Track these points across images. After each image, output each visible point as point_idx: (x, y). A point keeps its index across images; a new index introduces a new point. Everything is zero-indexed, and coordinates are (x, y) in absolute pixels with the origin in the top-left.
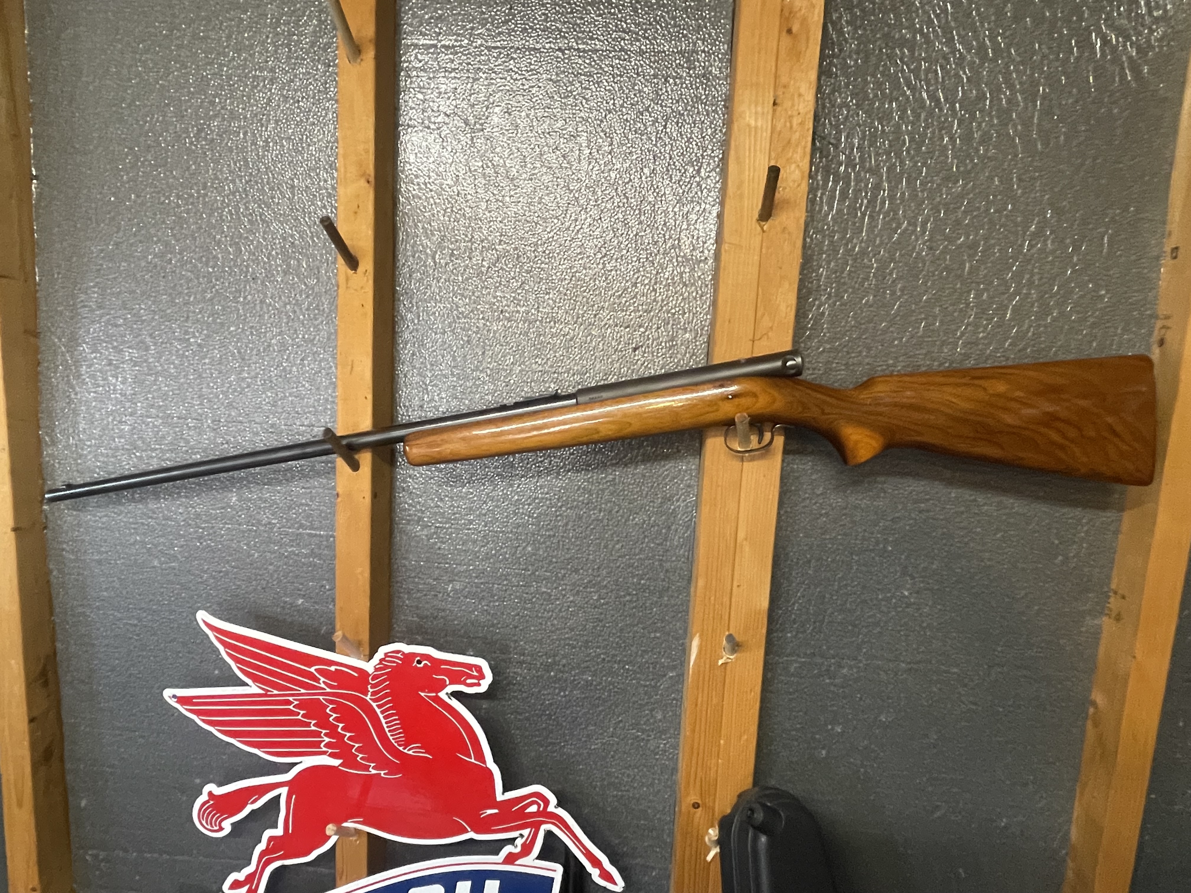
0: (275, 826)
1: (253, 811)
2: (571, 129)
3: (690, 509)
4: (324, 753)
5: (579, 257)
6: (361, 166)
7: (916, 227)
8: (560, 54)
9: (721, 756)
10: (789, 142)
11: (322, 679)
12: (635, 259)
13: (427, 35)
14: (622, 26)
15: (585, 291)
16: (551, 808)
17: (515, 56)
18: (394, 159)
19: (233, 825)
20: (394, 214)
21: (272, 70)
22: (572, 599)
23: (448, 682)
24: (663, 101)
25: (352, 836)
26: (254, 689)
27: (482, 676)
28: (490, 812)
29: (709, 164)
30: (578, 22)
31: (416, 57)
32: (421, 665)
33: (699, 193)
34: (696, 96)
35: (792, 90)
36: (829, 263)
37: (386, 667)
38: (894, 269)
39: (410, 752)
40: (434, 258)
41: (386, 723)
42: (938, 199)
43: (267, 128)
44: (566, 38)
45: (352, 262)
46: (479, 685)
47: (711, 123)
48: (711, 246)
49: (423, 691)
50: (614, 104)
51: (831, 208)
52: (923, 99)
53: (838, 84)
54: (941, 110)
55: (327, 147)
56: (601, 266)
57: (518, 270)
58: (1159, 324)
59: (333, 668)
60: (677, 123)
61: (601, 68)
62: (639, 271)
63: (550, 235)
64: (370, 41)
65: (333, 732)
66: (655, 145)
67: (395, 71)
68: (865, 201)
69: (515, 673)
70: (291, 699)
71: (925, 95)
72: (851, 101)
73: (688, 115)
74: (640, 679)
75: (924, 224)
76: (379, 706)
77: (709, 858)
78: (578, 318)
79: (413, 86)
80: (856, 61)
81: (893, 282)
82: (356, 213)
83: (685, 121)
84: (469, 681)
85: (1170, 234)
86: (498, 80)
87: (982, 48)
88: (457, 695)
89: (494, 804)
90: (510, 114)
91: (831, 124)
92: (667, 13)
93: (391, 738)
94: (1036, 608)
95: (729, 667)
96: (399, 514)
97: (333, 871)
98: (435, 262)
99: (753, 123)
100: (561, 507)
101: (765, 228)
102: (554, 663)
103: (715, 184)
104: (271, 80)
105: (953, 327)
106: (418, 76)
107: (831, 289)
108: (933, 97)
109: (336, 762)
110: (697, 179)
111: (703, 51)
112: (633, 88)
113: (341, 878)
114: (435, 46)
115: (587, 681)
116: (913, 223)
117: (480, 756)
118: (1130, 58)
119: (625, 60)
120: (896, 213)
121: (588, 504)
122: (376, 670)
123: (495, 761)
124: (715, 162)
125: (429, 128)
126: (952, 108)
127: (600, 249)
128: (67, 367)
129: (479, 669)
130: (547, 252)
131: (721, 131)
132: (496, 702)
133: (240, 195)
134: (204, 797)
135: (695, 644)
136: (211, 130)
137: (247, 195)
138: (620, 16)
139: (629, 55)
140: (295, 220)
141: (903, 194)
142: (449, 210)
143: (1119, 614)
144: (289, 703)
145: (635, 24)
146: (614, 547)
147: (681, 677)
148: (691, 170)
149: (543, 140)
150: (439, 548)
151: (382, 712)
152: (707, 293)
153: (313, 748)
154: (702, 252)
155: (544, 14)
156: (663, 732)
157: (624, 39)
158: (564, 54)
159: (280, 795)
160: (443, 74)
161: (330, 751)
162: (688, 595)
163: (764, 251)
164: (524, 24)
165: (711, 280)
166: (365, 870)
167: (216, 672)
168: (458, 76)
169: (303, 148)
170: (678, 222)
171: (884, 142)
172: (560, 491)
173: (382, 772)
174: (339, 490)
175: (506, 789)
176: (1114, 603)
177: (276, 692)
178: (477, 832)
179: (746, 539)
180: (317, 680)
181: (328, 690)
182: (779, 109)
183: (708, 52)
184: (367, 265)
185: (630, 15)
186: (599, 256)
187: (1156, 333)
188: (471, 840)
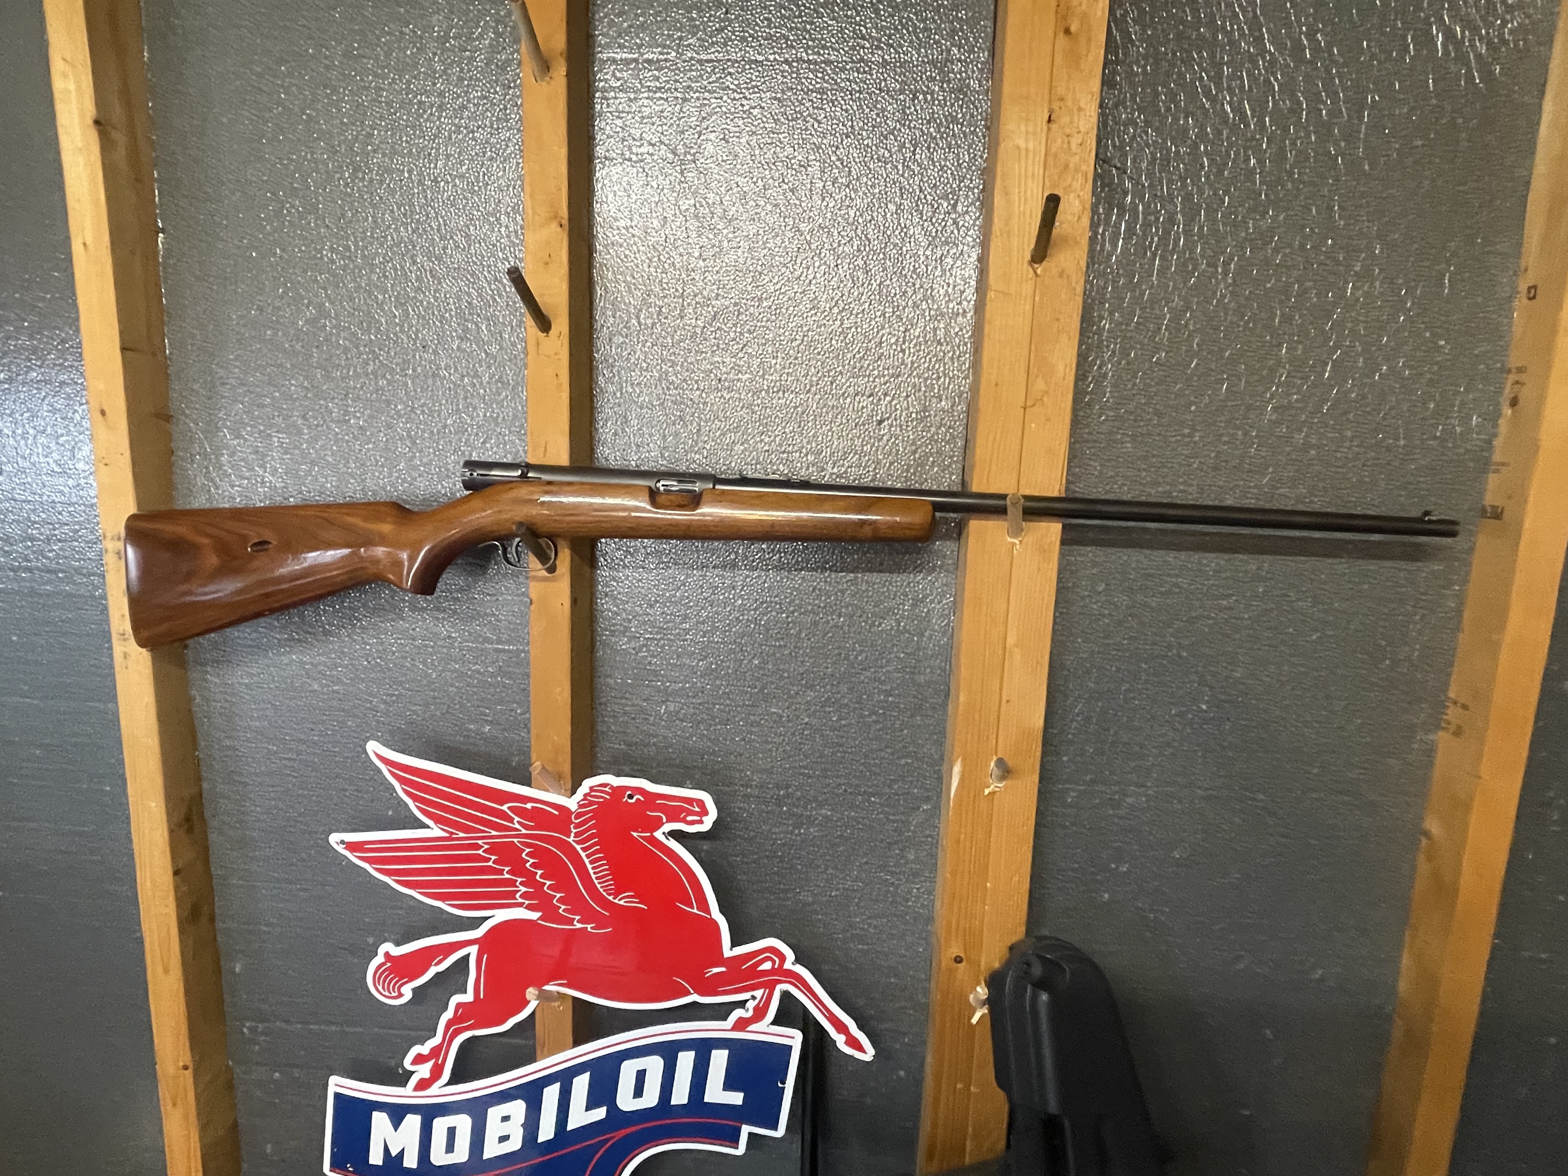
0: (465, 992)
1: (438, 974)
2: (800, 158)
3: (946, 612)
4: (520, 905)
5: (813, 312)
6: (552, 206)
7: (1216, 267)
8: (787, 67)
9: (988, 902)
10: (1066, 167)
11: (517, 819)
12: (878, 314)
13: (626, 47)
14: (861, 31)
15: (819, 354)
16: (788, 965)
17: (732, 70)
18: (588, 199)
19: (415, 990)
20: (590, 266)
21: (441, 94)
22: (807, 720)
23: (664, 820)
24: (910, 121)
25: (555, 1001)
26: (435, 831)
27: (704, 812)
28: (716, 970)
29: (967, 196)
30: (808, 27)
31: (614, 75)
32: (633, 801)
33: (956, 231)
34: (950, 114)
35: (1070, 103)
36: (1111, 313)
37: (591, 803)
38: (1190, 319)
39: (622, 903)
40: (638, 317)
41: (593, 868)
42: (1243, 234)
43: (436, 165)
44: (794, 47)
45: (544, 323)
46: (701, 822)
47: (970, 146)
48: (970, 294)
49: (637, 831)
50: (852, 127)
51: (1115, 245)
52: (1226, 113)
53: (1122, 96)
54: (1247, 125)
55: (508, 186)
56: (838, 323)
57: (738, 330)
58: (1512, 378)
59: (529, 806)
60: (928, 148)
61: (836, 83)
62: (883, 328)
63: (778, 287)
64: (561, 54)
65: (530, 880)
66: (903, 176)
67: (588, 92)
68: (1156, 239)
69: (740, 808)
70: (480, 842)
71: (1228, 108)
72: (1139, 116)
73: (942, 138)
74: (888, 813)
75: (1226, 264)
76: (584, 849)
77: (974, 1020)
78: (812, 386)
79: (611, 109)
80: (1144, 67)
81: (1189, 335)
82: (547, 263)
83: (937, 144)
84: (689, 818)
85: (1526, 270)
86: (713, 101)
87: (1298, 48)
88: (676, 835)
89: (720, 960)
90: (727, 142)
91: (1114, 146)
92: (915, 14)
93: (599, 886)
94: (1359, 721)
95: (996, 797)
96: (602, 624)
97: (531, 1043)
98: (639, 323)
99: (1022, 144)
100: (793, 612)
101: (1039, 271)
102: (787, 796)
103: (975, 221)
104: (440, 106)
105: (1260, 389)
106: (616, 98)
107: (1116, 344)
108: (1238, 110)
109: (534, 916)
110: (954, 216)
111: (959, 60)
112: (875, 107)
113: (542, 1051)
114: (635, 60)
115: (826, 817)
116: (1213, 265)
117: (704, 905)
118: (1478, 56)
119: (865, 72)
120: (1192, 251)
121: (825, 607)
122: (580, 806)
123: (721, 911)
124: (973, 194)
125: (630, 160)
126: (1261, 124)
127: (837, 302)
128: (205, 456)
129: (701, 803)
130: (773, 307)
131: (981, 157)
132: (718, 843)
133: (406, 246)
134: (379, 959)
135: (957, 769)
136: (369, 168)
137: (414, 246)
138: (858, 19)
139: (870, 67)
140: (472, 276)
141: (1201, 228)
142: (656, 259)
143: (1459, 727)
144: (479, 847)
145: (876, 28)
146: (856, 657)
147: (936, 811)
148: (945, 205)
149: (767, 172)
150: (650, 663)
151: (588, 856)
152: (966, 353)
153: (506, 899)
154: (960, 303)
155: (765, 19)
156: (916, 874)
157: (864, 48)
158: (791, 66)
159: (469, 955)
160: (646, 95)
161: (527, 902)
162: (945, 712)
163: (1037, 299)
164: (743, 31)
165: (970, 338)
166: (570, 1039)
167: (390, 813)
168: (664, 96)
169: (480, 187)
170: (930, 268)
171: (1178, 165)
172: (791, 594)
173: (589, 926)
174: (533, 596)
175: (734, 944)
176: (1452, 714)
177: (462, 835)
178: (702, 994)
179: (1016, 646)
180: (511, 820)
181: (524, 831)
182: (1054, 126)
183: (965, 61)
184: (561, 325)
185: (871, 18)
186: (835, 310)
187: (1507, 390)
188: (694, 1004)
